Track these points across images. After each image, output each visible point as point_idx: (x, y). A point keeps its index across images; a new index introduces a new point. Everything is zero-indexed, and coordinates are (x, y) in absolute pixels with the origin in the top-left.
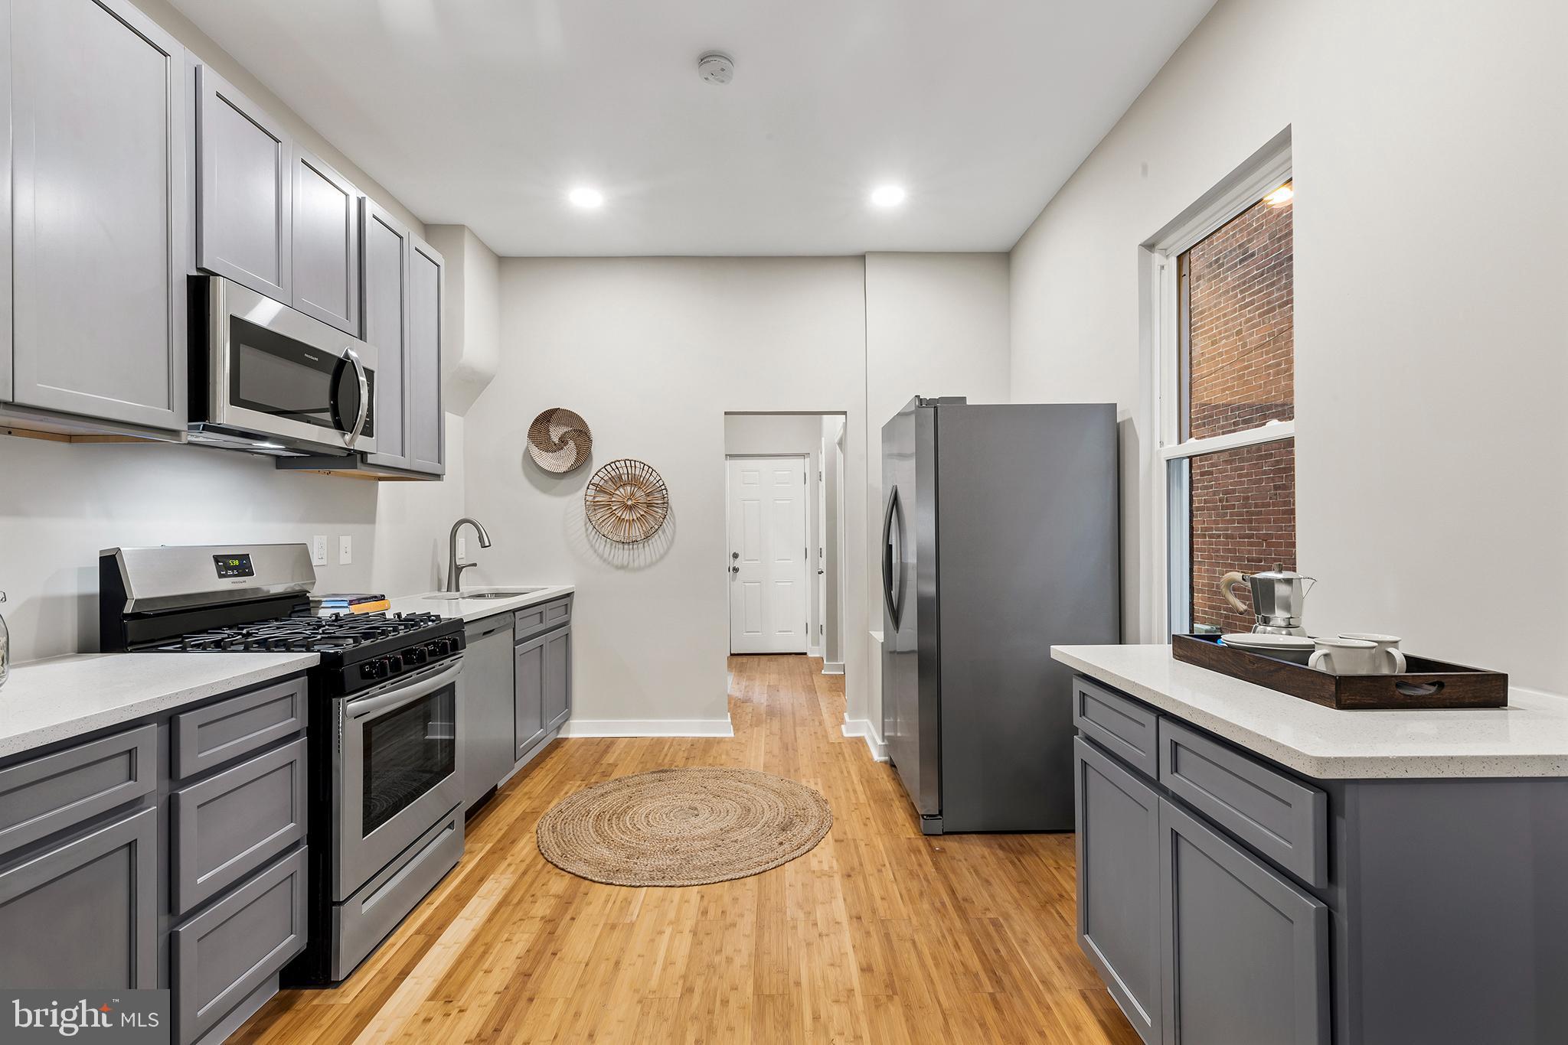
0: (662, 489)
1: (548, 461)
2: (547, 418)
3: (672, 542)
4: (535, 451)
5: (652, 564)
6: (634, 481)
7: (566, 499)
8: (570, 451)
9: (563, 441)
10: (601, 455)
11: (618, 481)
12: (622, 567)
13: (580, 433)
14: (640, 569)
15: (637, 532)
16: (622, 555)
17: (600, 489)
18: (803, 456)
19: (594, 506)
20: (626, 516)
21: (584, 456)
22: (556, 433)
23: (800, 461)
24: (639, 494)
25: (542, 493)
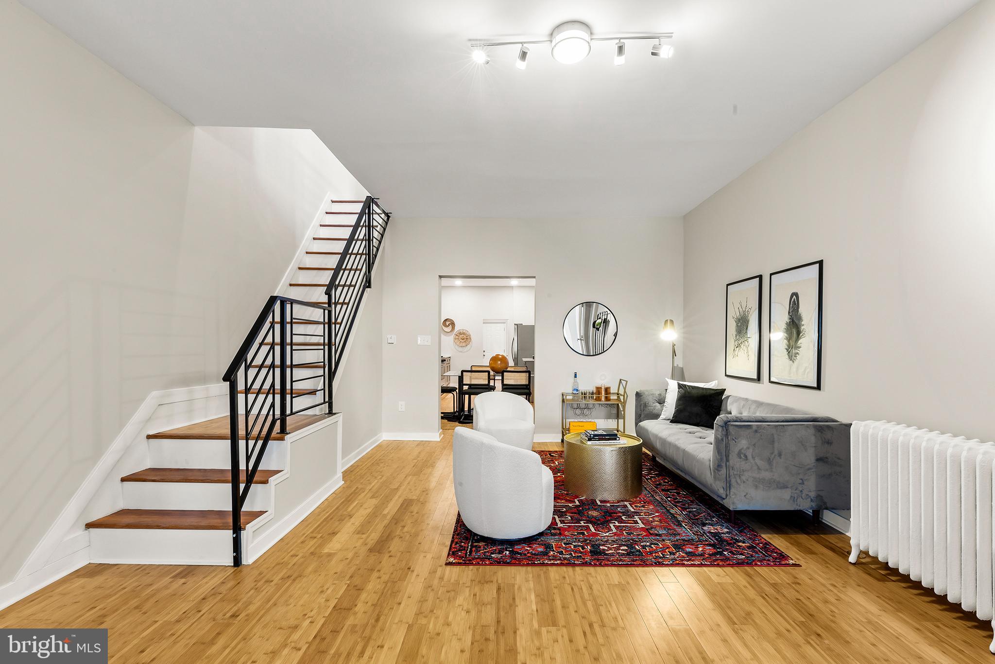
0: (470, 335)
1: (446, 329)
2: (446, 320)
4: (444, 327)
5: (467, 351)
6: (464, 334)
7: (451, 337)
8: (450, 328)
9: (449, 325)
10: (457, 328)
11: (460, 334)
12: (461, 352)
13: (453, 324)
14: (465, 352)
15: (464, 344)
16: (461, 349)
17: (457, 335)
18: (504, 323)
19: (455, 339)
20: (462, 341)
21: (453, 328)
22: (447, 323)
23: (503, 324)
24: (465, 336)
25: (445, 335)
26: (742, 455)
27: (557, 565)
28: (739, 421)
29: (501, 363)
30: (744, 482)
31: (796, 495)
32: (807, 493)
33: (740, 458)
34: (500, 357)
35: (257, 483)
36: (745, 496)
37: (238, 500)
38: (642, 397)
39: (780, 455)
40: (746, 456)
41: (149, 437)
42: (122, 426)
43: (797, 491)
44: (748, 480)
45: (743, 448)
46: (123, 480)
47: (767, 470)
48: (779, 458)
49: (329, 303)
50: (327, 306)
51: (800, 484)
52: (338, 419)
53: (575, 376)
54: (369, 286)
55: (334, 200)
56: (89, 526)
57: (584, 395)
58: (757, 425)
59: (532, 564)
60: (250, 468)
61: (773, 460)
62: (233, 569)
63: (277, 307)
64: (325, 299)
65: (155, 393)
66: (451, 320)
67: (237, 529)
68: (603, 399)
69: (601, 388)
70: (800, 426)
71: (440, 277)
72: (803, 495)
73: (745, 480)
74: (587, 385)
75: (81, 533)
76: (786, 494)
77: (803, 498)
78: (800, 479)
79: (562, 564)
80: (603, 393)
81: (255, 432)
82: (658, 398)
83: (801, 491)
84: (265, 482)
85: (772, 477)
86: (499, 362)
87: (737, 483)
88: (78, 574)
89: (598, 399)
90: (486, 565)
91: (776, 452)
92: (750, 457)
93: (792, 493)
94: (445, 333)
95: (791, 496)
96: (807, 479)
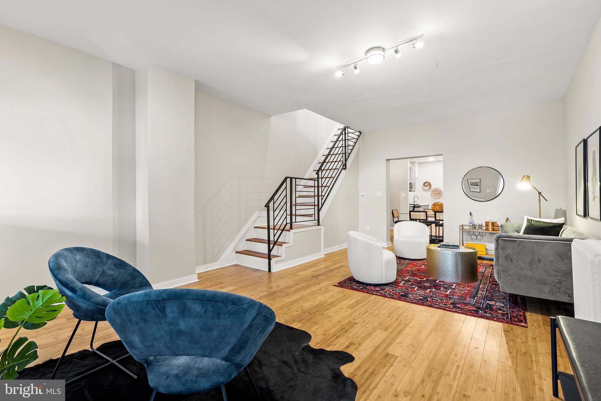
0: (441, 192)
1: (425, 188)
2: (425, 183)
3: (443, 199)
4: (424, 187)
6: (437, 190)
7: (428, 193)
8: (428, 187)
9: (427, 185)
10: (433, 187)
11: (435, 191)
13: (430, 185)
15: (438, 197)
16: (435, 200)
17: (433, 192)
19: (432, 194)
20: (436, 195)
21: (430, 187)
22: (426, 184)
24: (438, 192)
25: (425, 192)
26: (508, 259)
27: (378, 295)
28: (509, 237)
29: (439, 207)
30: (510, 276)
31: (554, 290)
32: (565, 290)
33: (507, 260)
34: (439, 203)
35: (277, 245)
36: (511, 284)
37: (270, 251)
38: (504, 228)
39: (539, 261)
40: (512, 260)
41: (255, 227)
42: (246, 223)
43: (555, 288)
44: (513, 275)
45: (509, 254)
46: (247, 240)
47: (528, 270)
48: (538, 263)
49: (318, 178)
50: (317, 179)
51: (557, 283)
52: (322, 227)
53: (471, 214)
54: (345, 168)
55: (339, 128)
56: (237, 252)
57: (473, 226)
58: (520, 241)
59: (367, 292)
60: (275, 240)
61: (533, 263)
62: (268, 272)
63: (288, 180)
64: (316, 176)
65: (257, 213)
66: (428, 182)
67: (270, 259)
68: (490, 229)
69: (489, 222)
70: (557, 244)
71: (388, 160)
72: (561, 291)
73: (510, 274)
74: (480, 220)
75: (234, 253)
76: (547, 289)
77: (561, 293)
78: (558, 280)
79: (380, 296)
80: (490, 225)
81: (277, 227)
82: (517, 229)
83: (559, 288)
84: (281, 245)
85: (533, 275)
86: (438, 207)
87: (505, 275)
88: (233, 266)
89: (487, 229)
90: (348, 289)
91: (536, 259)
92: (514, 260)
93: (550, 288)
94: (426, 191)
95: (550, 290)
96: (564, 281)
